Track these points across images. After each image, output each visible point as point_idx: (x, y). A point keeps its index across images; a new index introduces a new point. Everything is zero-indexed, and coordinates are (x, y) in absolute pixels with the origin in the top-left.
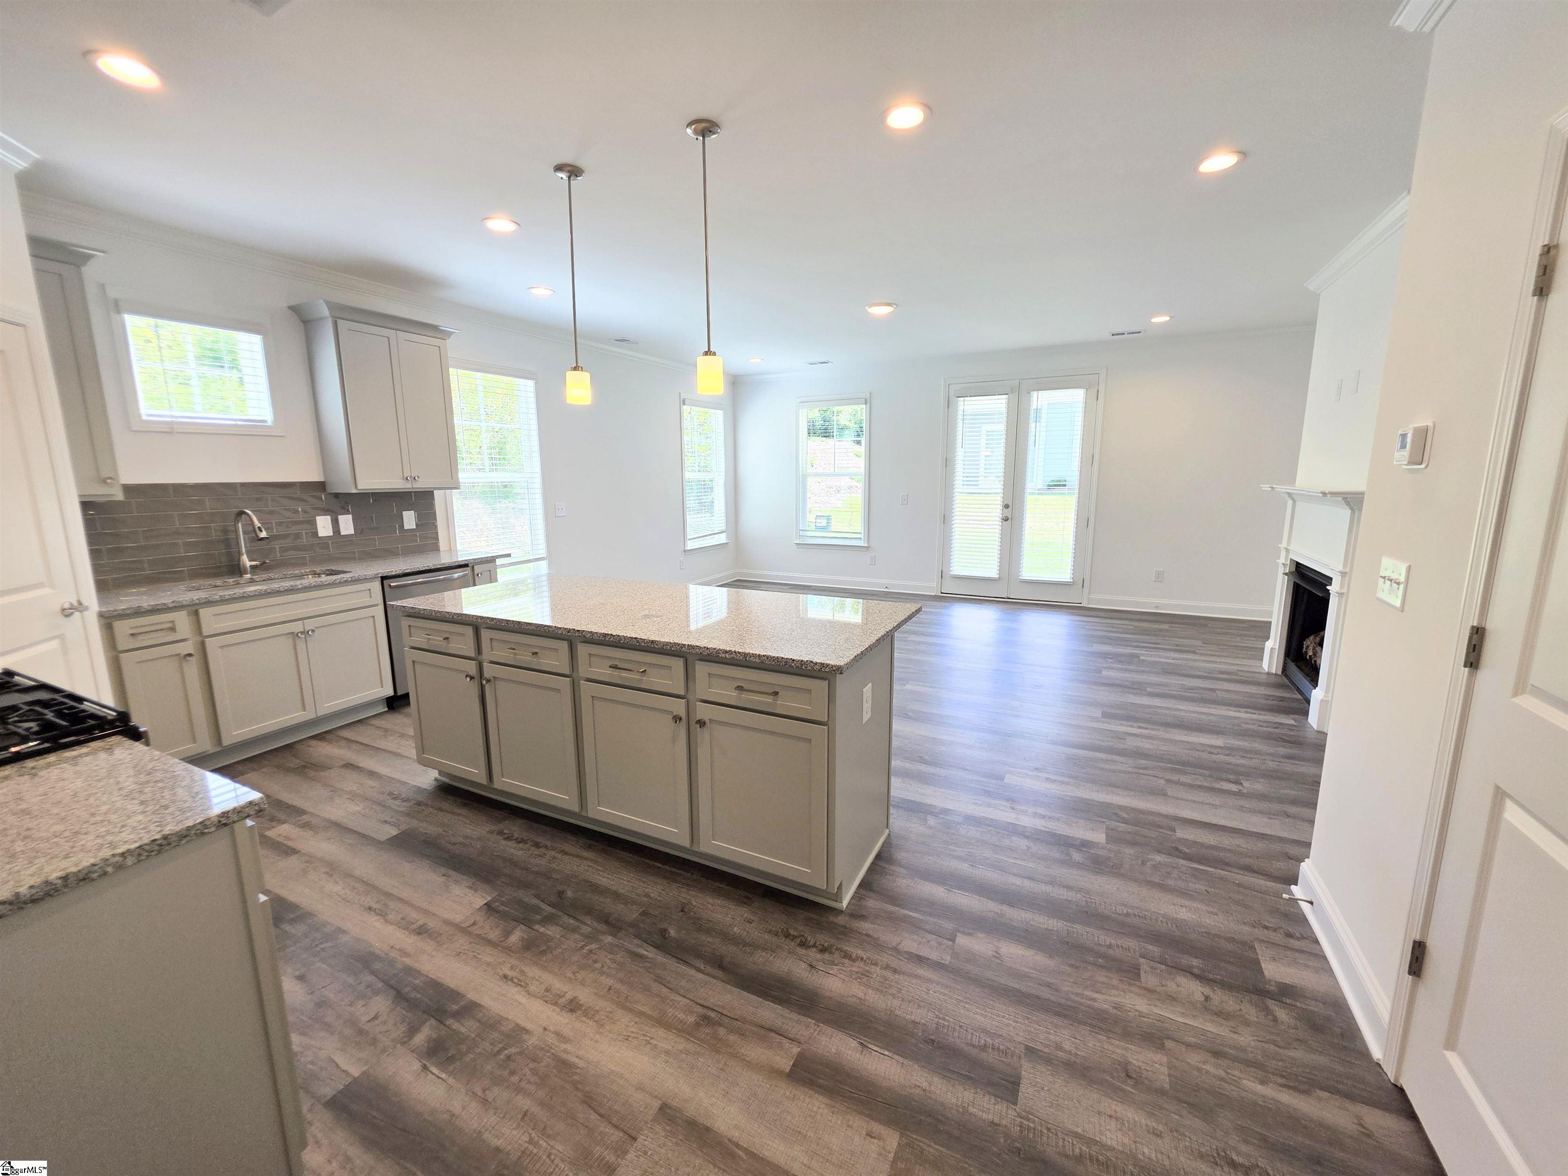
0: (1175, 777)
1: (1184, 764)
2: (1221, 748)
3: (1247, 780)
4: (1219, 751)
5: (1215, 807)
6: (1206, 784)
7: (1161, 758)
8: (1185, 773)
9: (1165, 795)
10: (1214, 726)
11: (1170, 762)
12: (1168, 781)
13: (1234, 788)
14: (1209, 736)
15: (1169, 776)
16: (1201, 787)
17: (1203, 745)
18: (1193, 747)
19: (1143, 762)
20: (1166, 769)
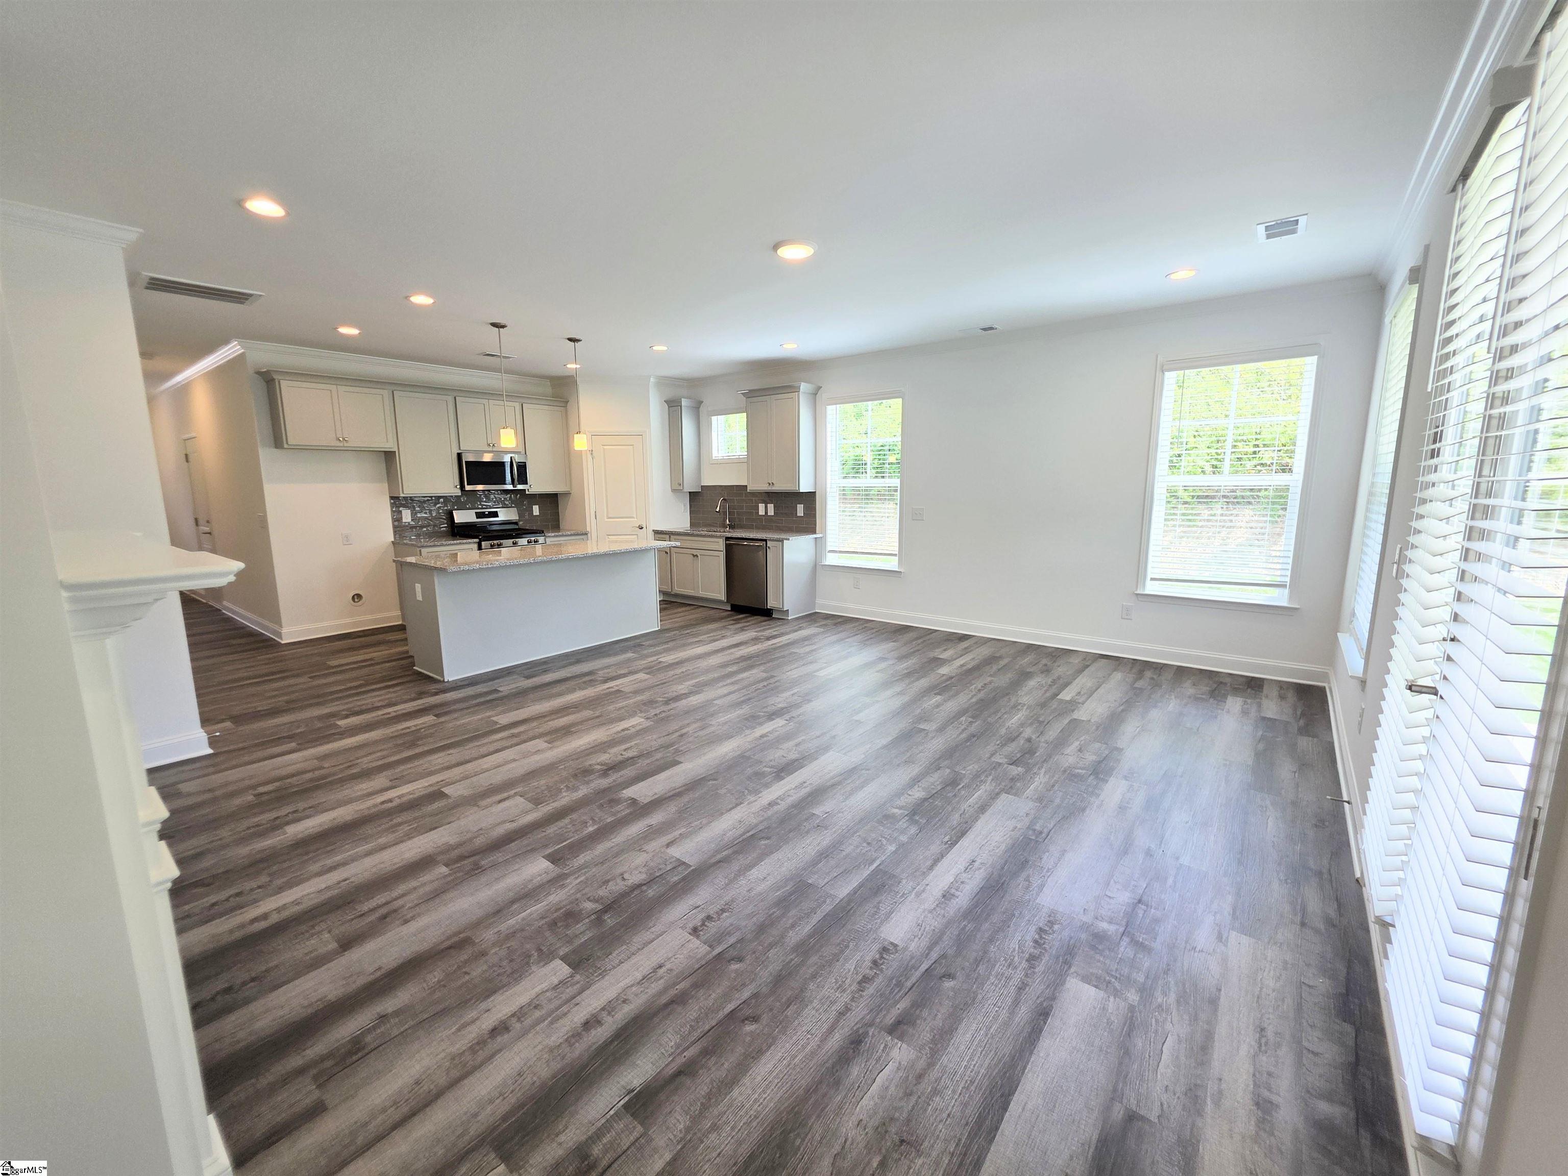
0: (317, 773)
1: (318, 787)
2: (288, 823)
3: (252, 801)
4: (288, 819)
5: (274, 769)
6: (289, 780)
7: (342, 781)
8: (311, 780)
9: (317, 759)
10: (307, 853)
11: (331, 783)
12: (322, 768)
13: (261, 789)
14: (307, 833)
15: (322, 772)
16: (293, 775)
17: (308, 817)
18: (318, 809)
19: (355, 771)
20: (329, 775)
